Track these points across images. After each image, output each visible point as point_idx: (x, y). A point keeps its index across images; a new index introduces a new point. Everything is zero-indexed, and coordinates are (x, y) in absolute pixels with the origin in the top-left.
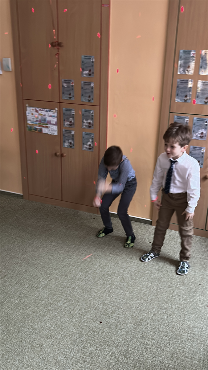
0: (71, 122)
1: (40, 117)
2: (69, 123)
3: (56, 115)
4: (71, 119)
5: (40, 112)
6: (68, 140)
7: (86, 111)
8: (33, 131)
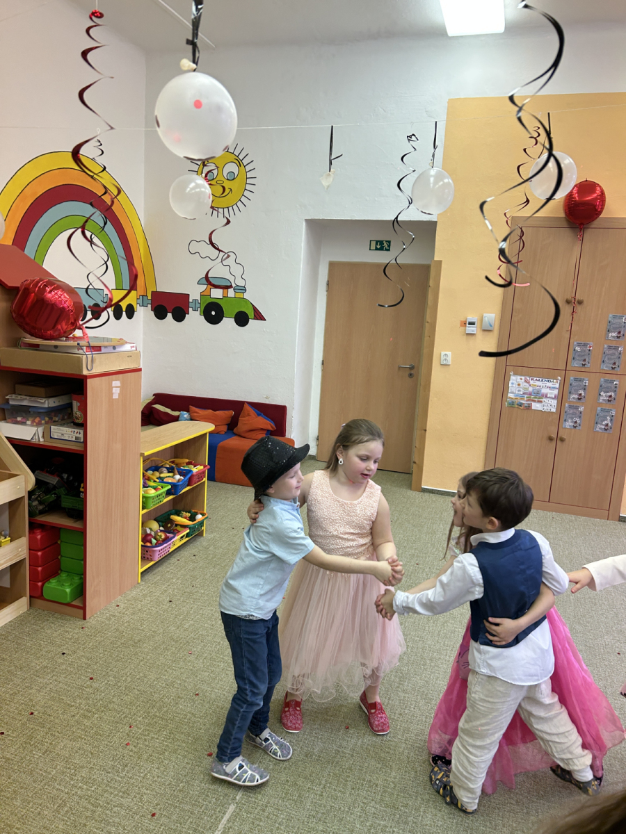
0: (580, 394)
1: (531, 389)
2: (577, 396)
3: (557, 386)
4: (581, 392)
5: (532, 382)
6: (572, 418)
7: (606, 381)
8: (516, 406)
